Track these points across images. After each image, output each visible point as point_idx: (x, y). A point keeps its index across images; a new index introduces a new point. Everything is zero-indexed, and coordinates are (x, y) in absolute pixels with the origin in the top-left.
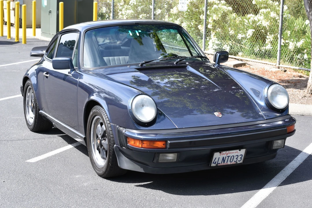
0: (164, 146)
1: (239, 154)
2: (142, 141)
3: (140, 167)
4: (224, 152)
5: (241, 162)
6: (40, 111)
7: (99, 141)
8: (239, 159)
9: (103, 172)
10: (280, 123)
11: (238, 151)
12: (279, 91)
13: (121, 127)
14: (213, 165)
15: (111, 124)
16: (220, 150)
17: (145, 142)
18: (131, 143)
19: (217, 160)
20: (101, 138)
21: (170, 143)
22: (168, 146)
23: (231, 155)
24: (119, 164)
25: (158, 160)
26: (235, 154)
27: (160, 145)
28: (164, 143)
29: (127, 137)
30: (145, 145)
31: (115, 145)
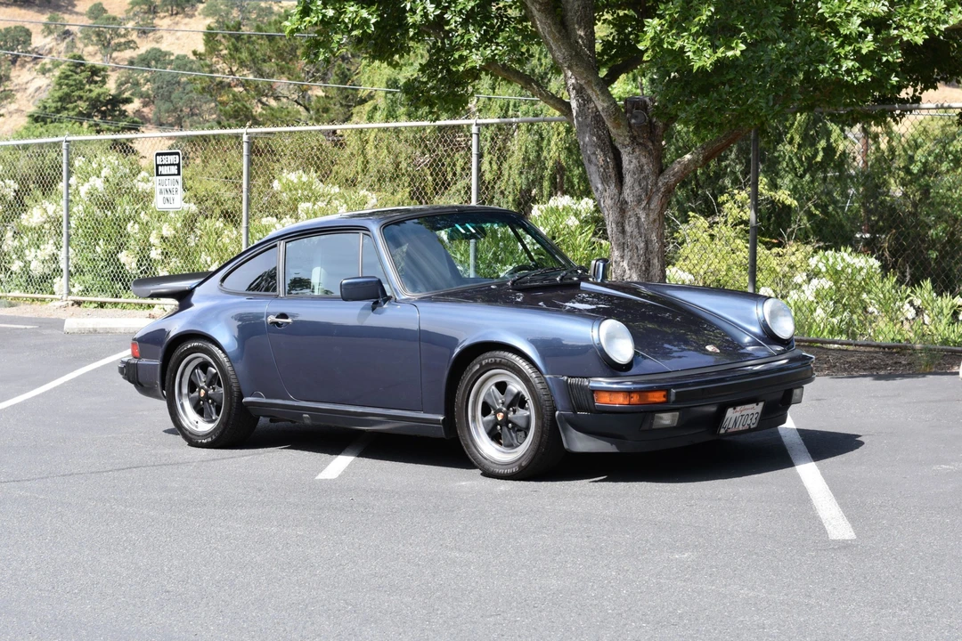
0: (664, 399)
1: (754, 412)
2: (628, 392)
3: (609, 444)
4: (738, 408)
5: (755, 426)
6: (244, 400)
7: (501, 414)
8: (754, 421)
9: (520, 466)
10: (785, 361)
11: (754, 405)
12: (780, 309)
13: (572, 377)
14: (722, 431)
15: (547, 376)
16: (734, 405)
17: (632, 395)
18: (604, 401)
19: (727, 423)
20: (504, 409)
21: (677, 393)
22: (673, 398)
23: (745, 413)
24: (568, 444)
25: (652, 424)
26: (750, 412)
27: (658, 397)
28: (664, 393)
29: (594, 391)
30: (635, 399)
31: (557, 413)
